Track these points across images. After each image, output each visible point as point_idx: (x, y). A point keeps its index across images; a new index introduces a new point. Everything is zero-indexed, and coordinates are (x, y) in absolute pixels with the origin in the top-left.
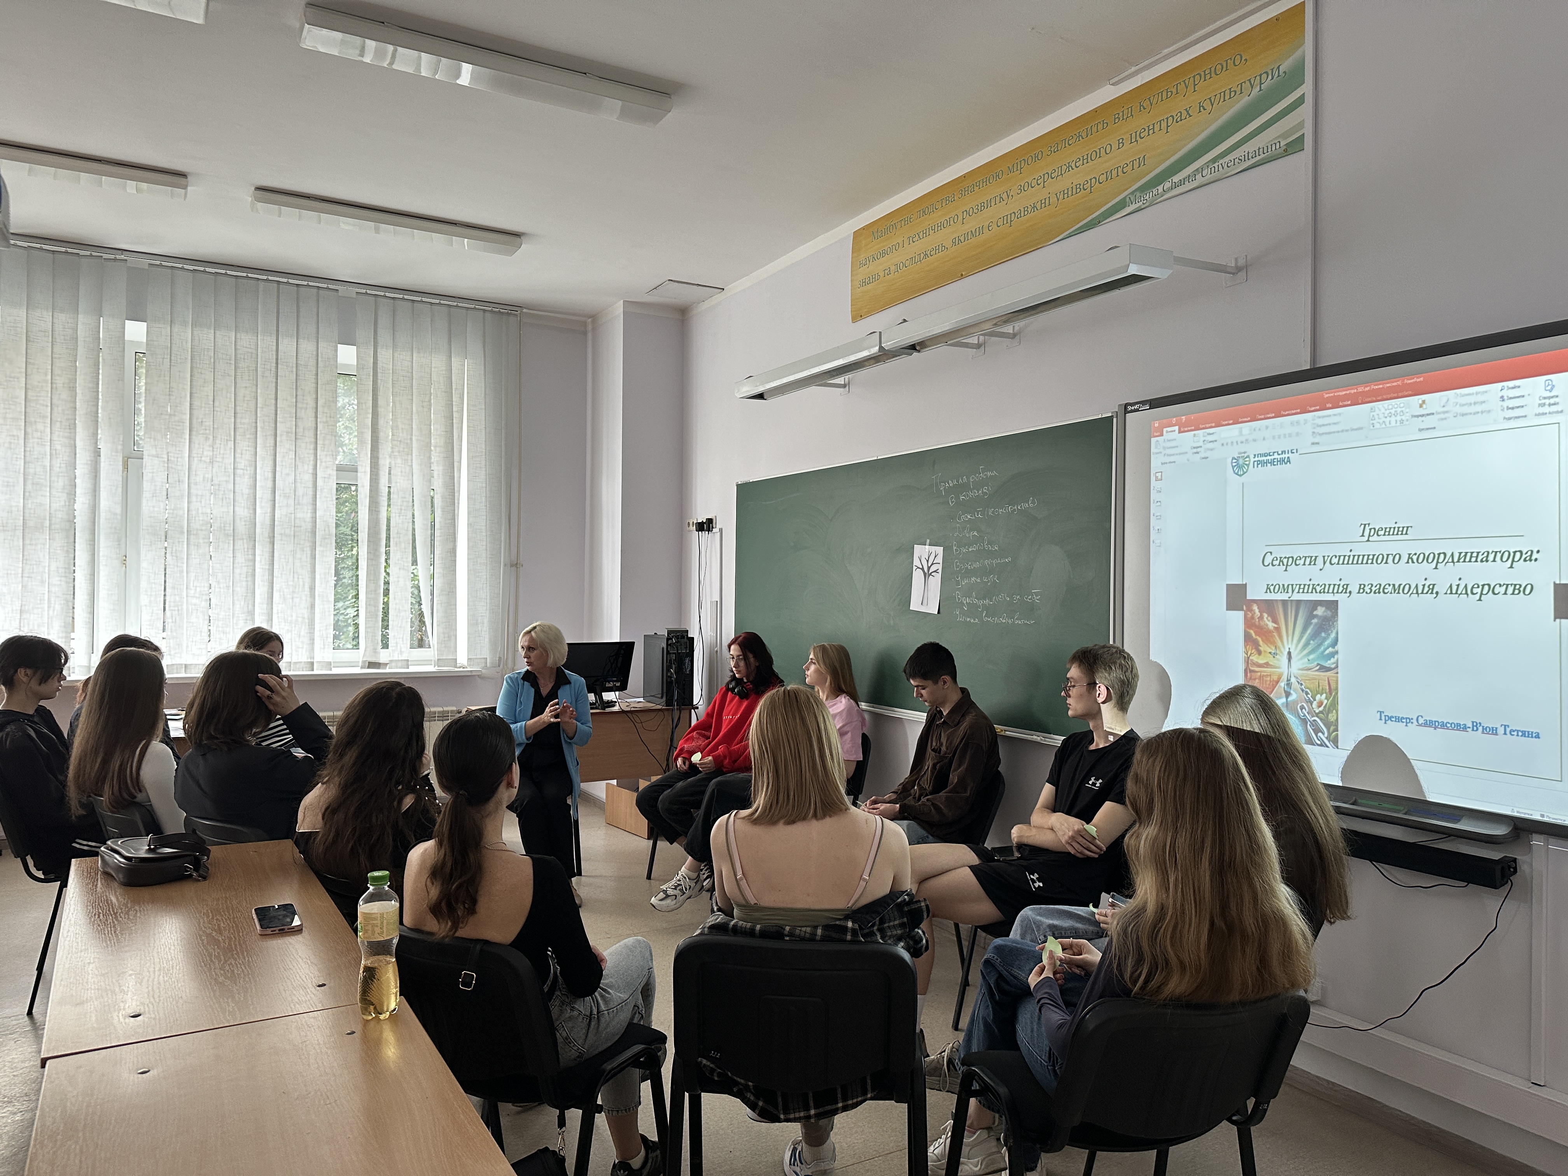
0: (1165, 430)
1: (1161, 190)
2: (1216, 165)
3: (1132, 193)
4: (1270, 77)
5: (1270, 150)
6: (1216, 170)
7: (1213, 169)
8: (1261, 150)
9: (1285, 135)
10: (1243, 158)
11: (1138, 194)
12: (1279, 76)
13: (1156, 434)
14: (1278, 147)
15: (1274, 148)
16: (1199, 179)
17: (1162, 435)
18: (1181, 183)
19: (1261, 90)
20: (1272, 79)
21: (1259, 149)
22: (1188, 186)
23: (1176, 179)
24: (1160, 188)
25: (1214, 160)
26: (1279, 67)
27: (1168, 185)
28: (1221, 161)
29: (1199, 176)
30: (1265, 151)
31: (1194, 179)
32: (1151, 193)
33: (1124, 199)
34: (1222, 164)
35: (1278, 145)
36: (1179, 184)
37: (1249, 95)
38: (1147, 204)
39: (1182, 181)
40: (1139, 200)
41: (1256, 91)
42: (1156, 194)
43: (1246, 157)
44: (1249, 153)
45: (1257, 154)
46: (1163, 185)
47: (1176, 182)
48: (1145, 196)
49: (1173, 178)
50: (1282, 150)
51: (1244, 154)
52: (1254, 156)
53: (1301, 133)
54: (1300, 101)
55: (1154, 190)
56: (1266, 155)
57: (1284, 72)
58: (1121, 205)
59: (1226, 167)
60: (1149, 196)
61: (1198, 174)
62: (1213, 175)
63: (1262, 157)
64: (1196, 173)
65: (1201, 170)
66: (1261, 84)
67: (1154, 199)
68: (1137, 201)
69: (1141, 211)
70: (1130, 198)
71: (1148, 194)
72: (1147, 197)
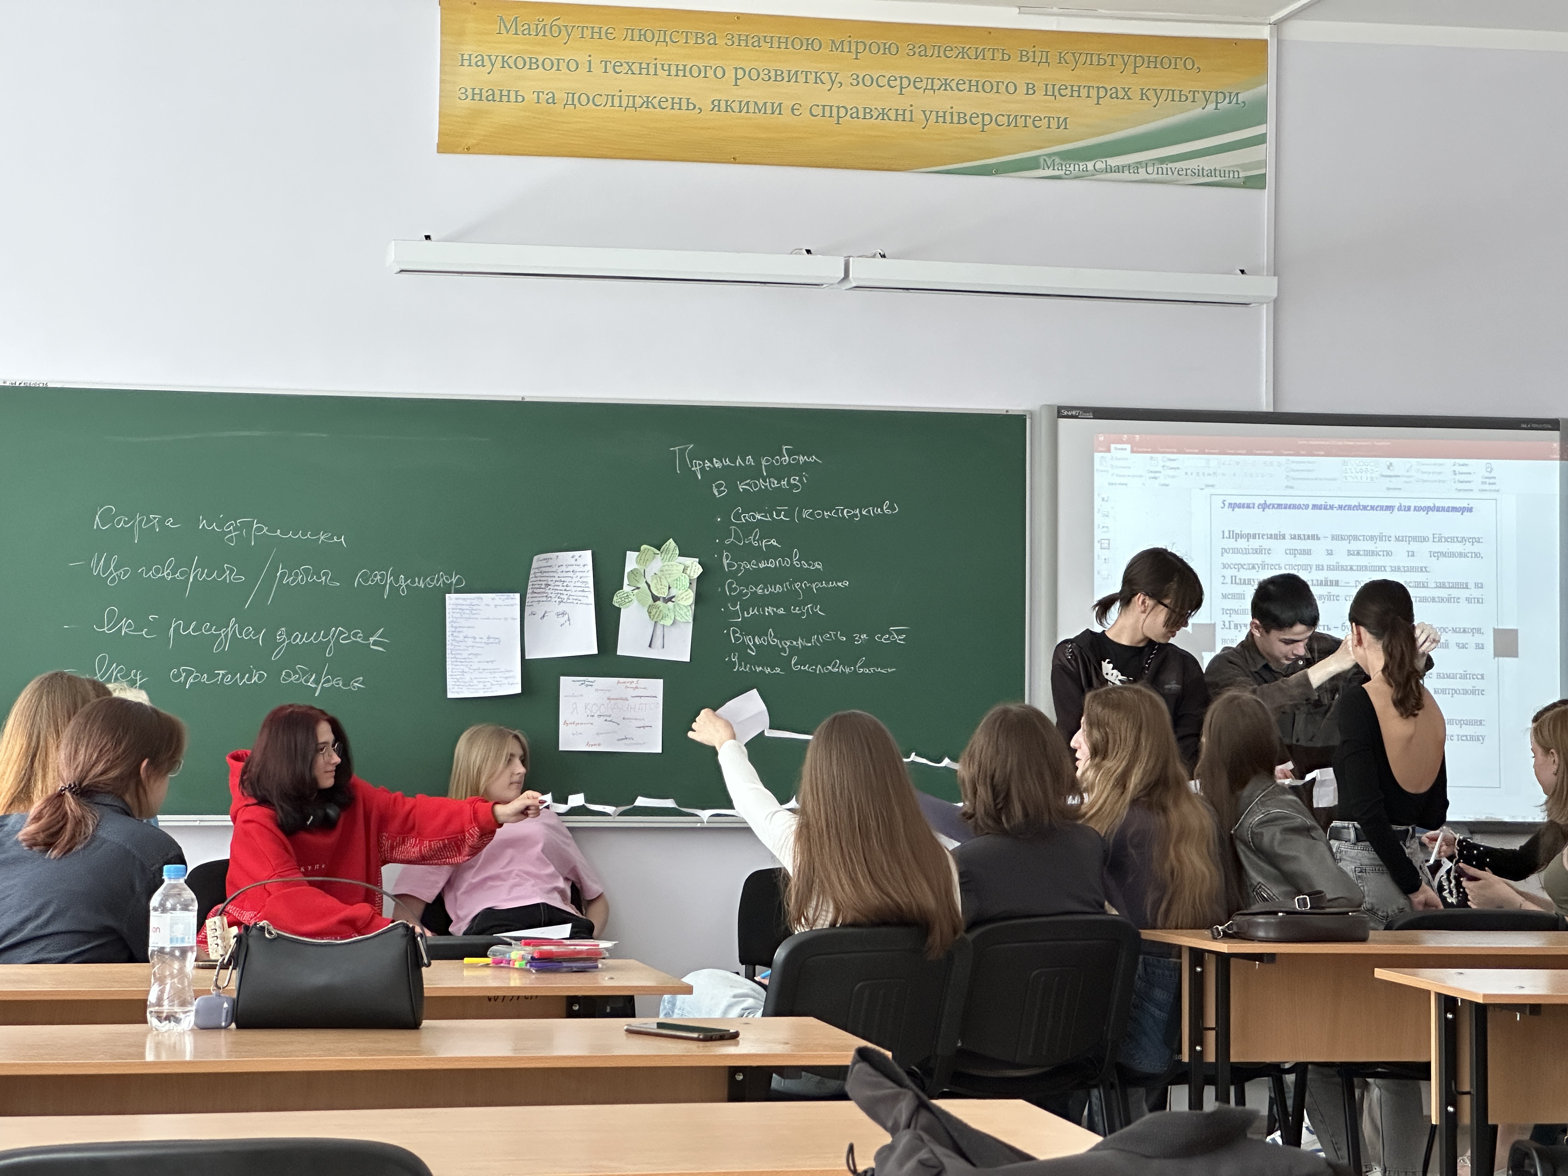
0: (1113, 446)
1: (1091, 167)
2: (1164, 166)
3: (1050, 155)
4: (1227, 100)
5: (1227, 175)
6: (1165, 172)
7: (1160, 170)
8: (1218, 173)
9: (1245, 167)
10: (1196, 171)
11: (1057, 161)
12: (1237, 103)
13: (1100, 449)
14: (1236, 176)
15: (1231, 175)
16: (1142, 174)
17: (1109, 451)
18: (1119, 169)
19: (1216, 108)
20: (1230, 103)
21: (1215, 170)
22: (1126, 175)
23: (1113, 162)
24: (1090, 165)
25: (1162, 160)
26: (1237, 94)
27: (1100, 165)
28: (1170, 165)
29: (1142, 171)
30: (1222, 175)
31: (1136, 171)
32: (1077, 166)
33: (1036, 158)
34: (1171, 168)
35: (1236, 174)
36: (1117, 171)
37: (1203, 108)
38: (1072, 176)
39: (1121, 168)
40: (1060, 168)
41: (1211, 107)
42: (1085, 169)
43: (1201, 173)
44: (1203, 169)
45: (1213, 174)
46: (1093, 162)
47: (1112, 166)
48: (1068, 166)
49: (1108, 159)
50: (1241, 181)
51: (1197, 168)
52: (1209, 175)
53: (1262, 171)
54: (1261, 140)
55: (1081, 164)
56: (1223, 178)
57: (1243, 102)
58: (1031, 164)
59: (1176, 173)
60: (1074, 168)
61: (1142, 167)
62: (1160, 176)
63: (1218, 179)
64: (1138, 165)
65: (1145, 165)
66: (1217, 103)
67: (1082, 173)
68: (1056, 168)
69: (1060, 181)
70: (1045, 160)
71: (1072, 165)
72: (1072, 169)
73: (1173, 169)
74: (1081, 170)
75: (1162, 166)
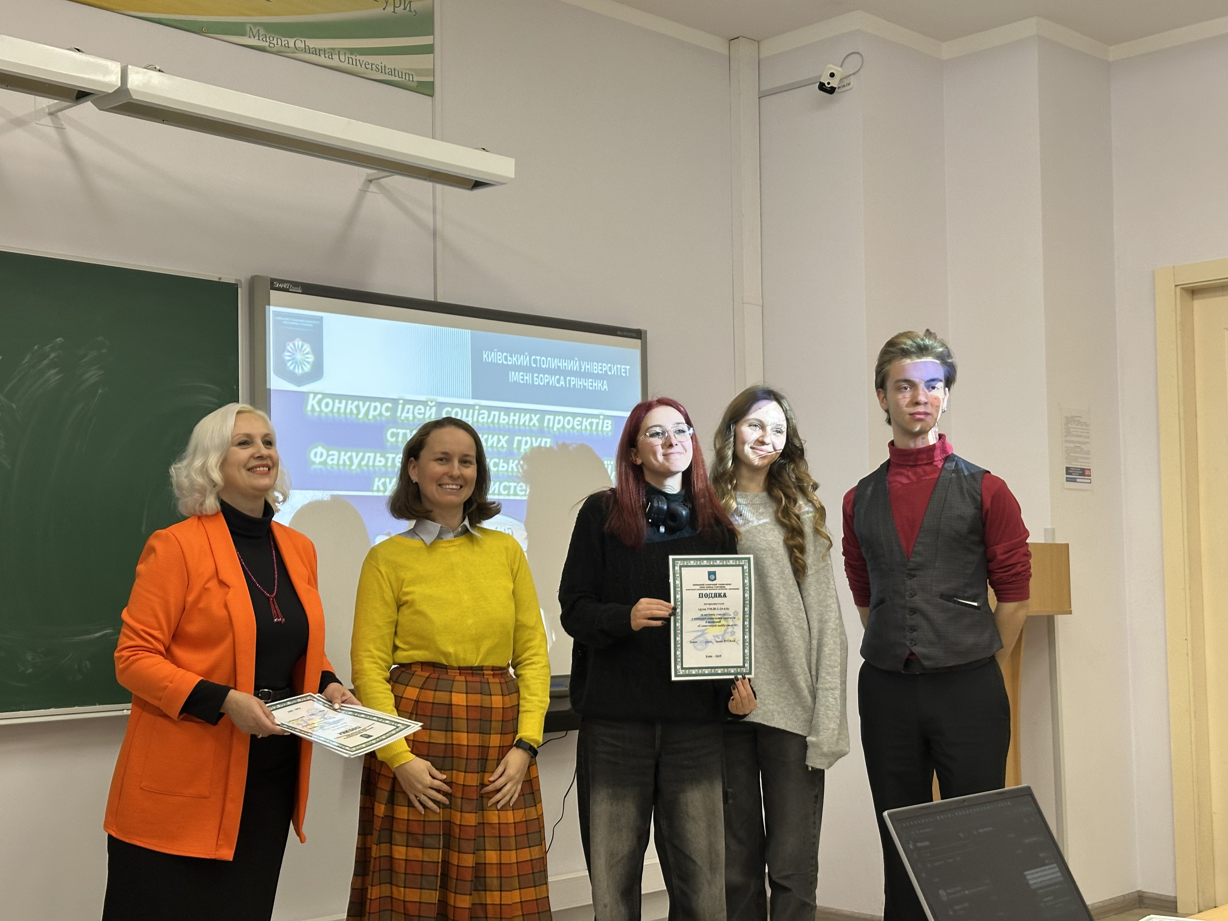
1: (292, 44)
2: (354, 57)
3: (255, 24)
4: (402, 7)
5: (404, 77)
6: (354, 63)
7: (350, 60)
8: (396, 73)
9: (420, 72)
10: (380, 68)
11: (262, 32)
12: (410, 11)
14: (411, 79)
15: (407, 78)
16: (335, 62)
18: (317, 52)
19: (394, 12)
20: (405, 9)
21: (395, 70)
22: (322, 59)
23: (312, 43)
24: (291, 42)
25: (352, 51)
26: (410, 2)
27: (300, 44)
28: (358, 57)
29: (336, 57)
30: (400, 76)
31: (330, 57)
32: (279, 41)
33: (243, 24)
34: (359, 60)
35: (411, 77)
36: (314, 52)
37: (384, 9)
38: (274, 50)
39: (318, 51)
40: (264, 39)
41: (390, 9)
42: (287, 45)
43: (383, 70)
44: (385, 67)
45: (393, 74)
46: (295, 39)
47: (311, 47)
48: (271, 39)
49: (307, 40)
50: (415, 84)
51: (380, 65)
52: (390, 73)
53: (430, 79)
54: (429, 49)
55: (283, 39)
56: (401, 79)
57: (415, 11)
58: (238, 29)
59: (363, 66)
60: (277, 42)
61: (335, 54)
62: (350, 66)
63: (397, 79)
64: (332, 51)
65: (337, 52)
66: (394, 7)
67: (283, 49)
68: (261, 38)
69: (265, 53)
70: (251, 28)
71: (275, 39)
72: (275, 42)
73: (361, 62)
74: (283, 45)
75: (352, 56)
